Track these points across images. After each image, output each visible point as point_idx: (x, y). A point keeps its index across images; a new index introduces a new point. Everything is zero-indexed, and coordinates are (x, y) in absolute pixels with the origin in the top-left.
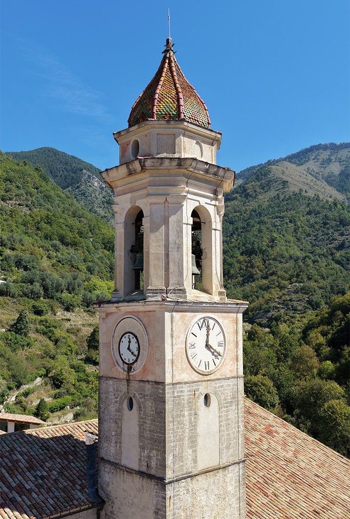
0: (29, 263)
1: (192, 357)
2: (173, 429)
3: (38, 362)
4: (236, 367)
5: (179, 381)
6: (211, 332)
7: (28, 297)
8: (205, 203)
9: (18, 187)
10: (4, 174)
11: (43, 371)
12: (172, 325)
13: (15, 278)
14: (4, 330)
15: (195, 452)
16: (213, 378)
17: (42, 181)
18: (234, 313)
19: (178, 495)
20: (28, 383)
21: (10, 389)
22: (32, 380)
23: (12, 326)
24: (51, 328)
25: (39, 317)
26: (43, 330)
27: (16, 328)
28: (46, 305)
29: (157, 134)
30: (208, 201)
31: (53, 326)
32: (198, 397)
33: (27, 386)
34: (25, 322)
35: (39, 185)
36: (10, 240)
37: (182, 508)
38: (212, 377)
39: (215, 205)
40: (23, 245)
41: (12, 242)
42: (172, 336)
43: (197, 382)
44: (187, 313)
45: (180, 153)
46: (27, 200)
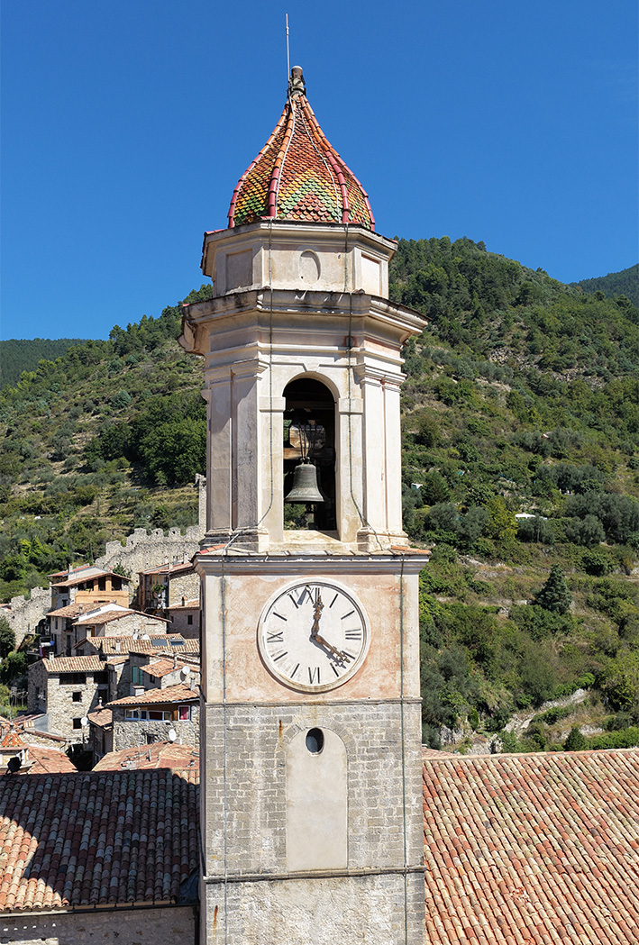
0: (584, 479)
1: (275, 658)
2: (225, 787)
3: (582, 661)
4: (399, 681)
5: (242, 701)
6: (324, 612)
7: (575, 542)
8: (320, 365)
9: (582, 342)
10: (558, 322)
11: (589, 678)
12: (223, 599)
13: (554, 508)
14: (525, 602)
15: (280, 834)
16: (328, 700)
17: (629, 325)
18: (394, 574)
19: (237, 908)
20: (557, 698)
21: (521, 706)
22: (566, 694)
23: (538, 595)
24: (615, 599)
25: (595, 579)
26: (599, 603)
27: (544, 599)
28: (607, 555)
29: (228, 256)
30: (330, 361)
31: (619, 595)
32: (291, 733)
33: (556, 704)
34: (559, 588)
35: (623, 333)
36: (552, 441)
37: (246, 933)
38: (329, 697)
39: (348, 367)
40: (579, 447)
41: (558, 443)
42: (223, 619)
43: (287, 705)
44: (261, 577)
45: (260, 281)
46: (600, 363)
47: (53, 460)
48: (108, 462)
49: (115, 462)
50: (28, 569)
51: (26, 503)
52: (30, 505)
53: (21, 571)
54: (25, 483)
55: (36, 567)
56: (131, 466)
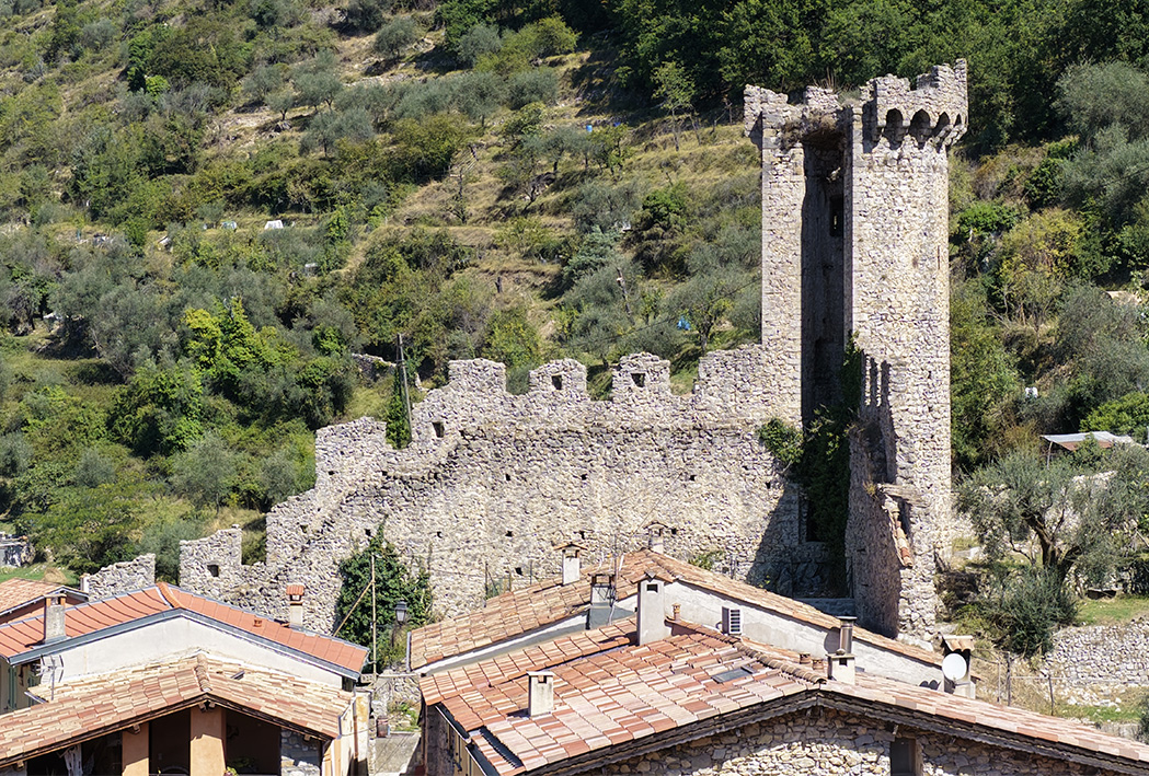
47: (345, 30)
48: (508, 33)
49: (529, 33)
50: (208, 416)
51: (247, 174)
52: (258, 180)
53: (183, 424)
54: (256, 104)
55: (235, 410)
56: (580, 47)
